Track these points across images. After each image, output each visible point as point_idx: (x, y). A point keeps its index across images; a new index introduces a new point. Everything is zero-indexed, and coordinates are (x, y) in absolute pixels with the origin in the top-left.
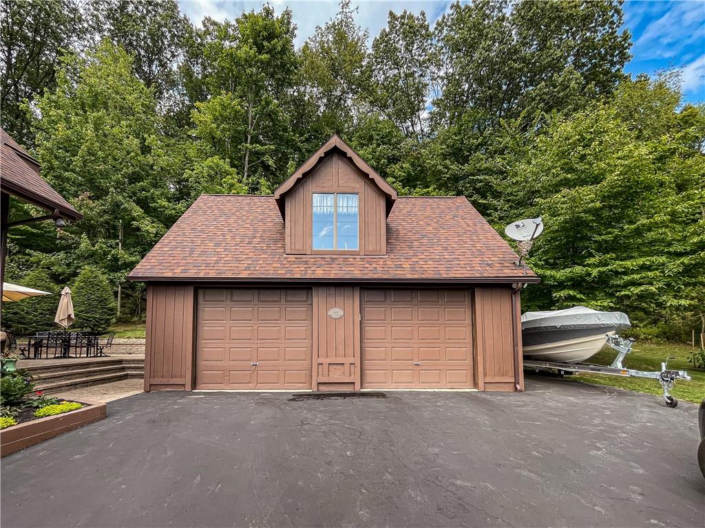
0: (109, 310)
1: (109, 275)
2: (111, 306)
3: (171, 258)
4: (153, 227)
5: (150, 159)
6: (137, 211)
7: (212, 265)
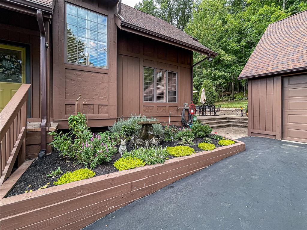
0: (214, 96)
1: (213, 82)
2: (214, 95)
3: (262, 63)
4: (230, 57)
5: (226, 27)
6: (223, 52)
7: (298, 59)
